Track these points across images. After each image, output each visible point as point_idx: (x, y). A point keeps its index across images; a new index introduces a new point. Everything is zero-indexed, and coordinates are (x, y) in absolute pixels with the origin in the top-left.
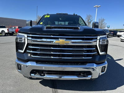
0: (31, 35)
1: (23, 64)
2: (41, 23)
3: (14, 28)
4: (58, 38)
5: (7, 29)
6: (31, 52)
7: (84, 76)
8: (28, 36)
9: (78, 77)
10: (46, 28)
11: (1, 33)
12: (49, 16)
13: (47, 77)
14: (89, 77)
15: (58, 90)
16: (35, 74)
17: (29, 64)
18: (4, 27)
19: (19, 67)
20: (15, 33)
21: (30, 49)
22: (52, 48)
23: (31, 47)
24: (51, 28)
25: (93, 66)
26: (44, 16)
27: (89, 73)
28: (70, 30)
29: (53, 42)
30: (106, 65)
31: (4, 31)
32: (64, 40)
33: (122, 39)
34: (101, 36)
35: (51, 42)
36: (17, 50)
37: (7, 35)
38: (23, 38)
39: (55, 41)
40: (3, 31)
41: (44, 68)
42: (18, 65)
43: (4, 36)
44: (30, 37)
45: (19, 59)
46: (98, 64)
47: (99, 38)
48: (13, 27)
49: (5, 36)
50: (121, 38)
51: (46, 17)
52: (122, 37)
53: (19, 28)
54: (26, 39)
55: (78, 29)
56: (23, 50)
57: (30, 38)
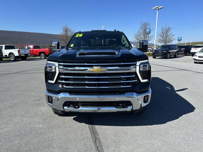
0: (62, 64)
1: (54, 96)
2: (72, 45)
3: (28, 48)
4: (92, 66)
5: (17, 50)
6: (63, 82)
7: (123, 107)
8: (59, 65)
9: (116, 108)
10: (79, 55)
11: (8, 57)
12: (81, 35)
13: (82, 109)
14: (129, 109)
15: (96, 126)
16: (68, 106)
17: (61, 95)
18: (12, 48)
19: (50, 100)
20: (29, 56)
21: (62, 79)
22: (86, 77)
23: (63, 77)
24: (84, 55)
25: (133, 95)
26: (75, 34)
27: (129, 103)
28: (105, 56)
29: (87, 70)
30: (150, 94)
31: (13, 54)
32: (99, 68)
33: (195, 60)
34: (141, 62)
35: (84, 70)
36: (46, 81)
37: (17, 59)
38: (54, 67)
39: (89, 69)
40: (11, 54)
41: (78, 99)
42: (49, 97)
43: (13, 61)
44: (61, 65)
45: (49, 91)
46: (139, 93)
47: (138, 63)
48: (26, 47)
49: (15, 61)
50: (194, 57)
51: (77, 36)
52: (196, 56)
53: (35, 47)
54: (56, 67)
55: (115, 54)
56: (53, 80)
57: (61, 67)
